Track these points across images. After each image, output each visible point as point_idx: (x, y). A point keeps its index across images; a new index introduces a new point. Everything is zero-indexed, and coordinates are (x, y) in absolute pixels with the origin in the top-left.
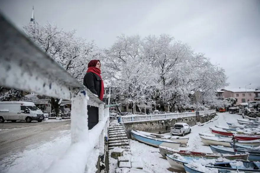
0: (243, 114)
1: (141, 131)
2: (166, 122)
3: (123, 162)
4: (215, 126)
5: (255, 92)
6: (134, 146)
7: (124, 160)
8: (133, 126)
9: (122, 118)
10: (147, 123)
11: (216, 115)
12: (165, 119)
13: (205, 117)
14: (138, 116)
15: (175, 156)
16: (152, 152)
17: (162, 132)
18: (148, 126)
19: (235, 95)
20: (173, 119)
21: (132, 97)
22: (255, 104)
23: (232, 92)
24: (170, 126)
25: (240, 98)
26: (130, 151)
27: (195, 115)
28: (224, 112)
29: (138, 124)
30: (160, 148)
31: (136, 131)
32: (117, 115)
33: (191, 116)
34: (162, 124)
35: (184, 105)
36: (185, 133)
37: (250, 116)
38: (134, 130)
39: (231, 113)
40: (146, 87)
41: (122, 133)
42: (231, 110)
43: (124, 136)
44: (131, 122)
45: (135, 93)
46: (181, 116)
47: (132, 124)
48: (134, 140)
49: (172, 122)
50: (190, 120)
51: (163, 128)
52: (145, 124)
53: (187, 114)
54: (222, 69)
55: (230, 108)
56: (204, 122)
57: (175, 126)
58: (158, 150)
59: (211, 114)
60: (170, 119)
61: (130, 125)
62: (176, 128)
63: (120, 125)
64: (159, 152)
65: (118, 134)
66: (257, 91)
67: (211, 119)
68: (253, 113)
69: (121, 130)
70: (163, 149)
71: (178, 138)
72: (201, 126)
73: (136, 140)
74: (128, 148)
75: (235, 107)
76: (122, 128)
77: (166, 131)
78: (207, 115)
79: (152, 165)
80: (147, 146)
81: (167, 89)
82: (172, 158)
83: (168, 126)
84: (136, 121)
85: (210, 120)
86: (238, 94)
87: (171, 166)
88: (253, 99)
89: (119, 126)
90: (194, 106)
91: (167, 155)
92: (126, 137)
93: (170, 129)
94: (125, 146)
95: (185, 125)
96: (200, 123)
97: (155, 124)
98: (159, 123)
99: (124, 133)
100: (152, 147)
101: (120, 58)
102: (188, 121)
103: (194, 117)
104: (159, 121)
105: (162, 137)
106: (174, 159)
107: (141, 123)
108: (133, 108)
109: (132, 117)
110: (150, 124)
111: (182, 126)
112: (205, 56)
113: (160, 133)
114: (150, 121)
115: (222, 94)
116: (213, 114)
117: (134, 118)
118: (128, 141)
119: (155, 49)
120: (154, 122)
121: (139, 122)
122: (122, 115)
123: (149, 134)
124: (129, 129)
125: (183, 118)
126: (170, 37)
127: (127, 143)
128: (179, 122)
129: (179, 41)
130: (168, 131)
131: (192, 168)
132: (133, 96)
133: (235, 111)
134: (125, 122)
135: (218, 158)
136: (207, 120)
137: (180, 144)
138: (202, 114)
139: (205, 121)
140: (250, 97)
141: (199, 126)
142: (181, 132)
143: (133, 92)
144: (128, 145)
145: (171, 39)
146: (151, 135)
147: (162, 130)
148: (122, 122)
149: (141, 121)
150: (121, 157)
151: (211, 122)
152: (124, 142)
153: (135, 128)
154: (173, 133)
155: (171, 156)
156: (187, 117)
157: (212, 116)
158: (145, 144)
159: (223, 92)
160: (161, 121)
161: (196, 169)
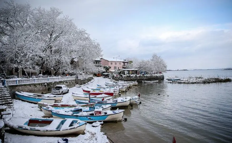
0: (111, 78)
1: (25, 92)
2: (48, 84)
3: (5, 115)
4: (87, 87)
5: (123, 62)
6: (17, 104)
7: (7, 113)
8: (17, 88)
9: (7, 81)
10: (31, 85)
11: (93, 79)
12: (48, 82)
13: (83, 80)
14: (22, 79)
15: (47, 107)
16: (32, 107)
17: (45, 92)
18: (32, 87)
19: (110, 63)
20: (54, 82)
21: (18, 63)
22: (119, 71)
23: (108, 61)
24: (52, 87)
25: (112, 66)
26: (13, 108)
27: (74, 79)
28: (100, 76)
29: (22, 86)
30: (39, 103)
31: (20, 92)
32: (1, 78)
33: (71, 79)
34: (45, 86)
35: (66, 70)
36: (63, 93)
37: (115, 80)
38: (18, 92)
39: (104, 78)
40: (31, 55)
41: (6, 94)
42: (104, 75)
43: (8, 96)
44: (16, 84)
45: (21, 59)
46: (62, 80)
47: (17, 86)
48: (18, 100)
49: (54, 85)
50: (70, 83)
51: (45, 90)
52: (29, 86)
53: (67, 78)
54: (98, 44)
55: (103, 74)
56: (82, 85)
57: (56, 87)
58: (37, 105)
59: (89, 78)
60: (53, 82)
61: (14, 87)
62: (56, 89)
63: (5, 87)
64: (38, 107)
65: (2, 95)
66: (125, 61)
67: (89, 82)
68: (117, 77)
69: (5, 91)
70: (41, 104)
71: (55, 97)
72: (79, 87)
73: (20, 99)
74: (11, 106)
75: (108, 73)
76: (7, 90)
77: (48, 92)
78: (85, 79)
79: (31, 115)
80: (29, 103)
81: (52, 57)
82: (45, 109)
83: (50, 88)
84: (20, 84)
85: (87, 82)
86: (112, 63)
87: (45, 115)
88: (122, 67)
89: (3, 88)
90: (74, 71)
91: (42, 107)
92: (10, 97)
93: (51, 90)
94: (9, 104)
95: (64, 87)
96: (78, 85)
97: (38, 86)
98: (42, 85)
99: (8, 94)
100: (33, 104)
101: (8, 23)
102: (68, 83)
103: (73, 80)
104: (42, 84)
105: (42, 96)
106: (47, 109)
107: (25, 85)
108: (18, 73)
109: (16, 80)
110: (34, 87)
111: (61, 88)
112: (86, 32)
113: (42, 93)
114: (34, 84)
115: (101, 62)
116: (90, 78)
117: (19, 81)
118: (11, 101)
119: (43, 21)
120: (38, 84)
121: (23, 85)
122: (7, 78)
123: (32, 94)
124: (13, 90)
125: (64, 81)
126: (59, 11)
127: (11, 102)
128: (60, 84)
129: (67, 16)
130: (49, 92)
131: (56, 112)
132: (19, 61)
133: (107, 76)
134: (9, 85)
135: (76, 107)
136: (84, 82)
137: (55, 100)
138: (81, 78)
139: (83, 83)
140: (120, 65)
141: (77, 87)
142: (59, 92)
143: (19, 58)
144: (11, 103)
145: (59, 13)
146: (34, 95)
147: (45, 91)
148: (6, 85)
149: (25, 84)
150: (4, 112)
151: (87, 84)
152: (8, 101)
153: (19, 90)
154: (53, 93)
155: (44, 108)
156: (67, 80)
157: (89, 80)
158: (28, 102)
159: (101, 61)
160: (44, 83)
161: (58, 113)
